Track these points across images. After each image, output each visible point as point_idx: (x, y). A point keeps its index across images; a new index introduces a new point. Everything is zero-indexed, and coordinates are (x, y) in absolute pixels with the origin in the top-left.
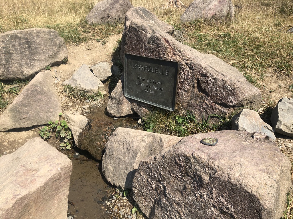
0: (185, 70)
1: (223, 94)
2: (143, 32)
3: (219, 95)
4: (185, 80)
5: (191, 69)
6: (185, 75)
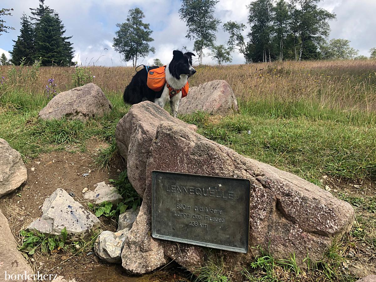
0: (257, 189)
1: (317, 218)
2: (183, 139)
3: (311, 219)
4: (259, 204)
5: (266, 187)
6: (257, 196)
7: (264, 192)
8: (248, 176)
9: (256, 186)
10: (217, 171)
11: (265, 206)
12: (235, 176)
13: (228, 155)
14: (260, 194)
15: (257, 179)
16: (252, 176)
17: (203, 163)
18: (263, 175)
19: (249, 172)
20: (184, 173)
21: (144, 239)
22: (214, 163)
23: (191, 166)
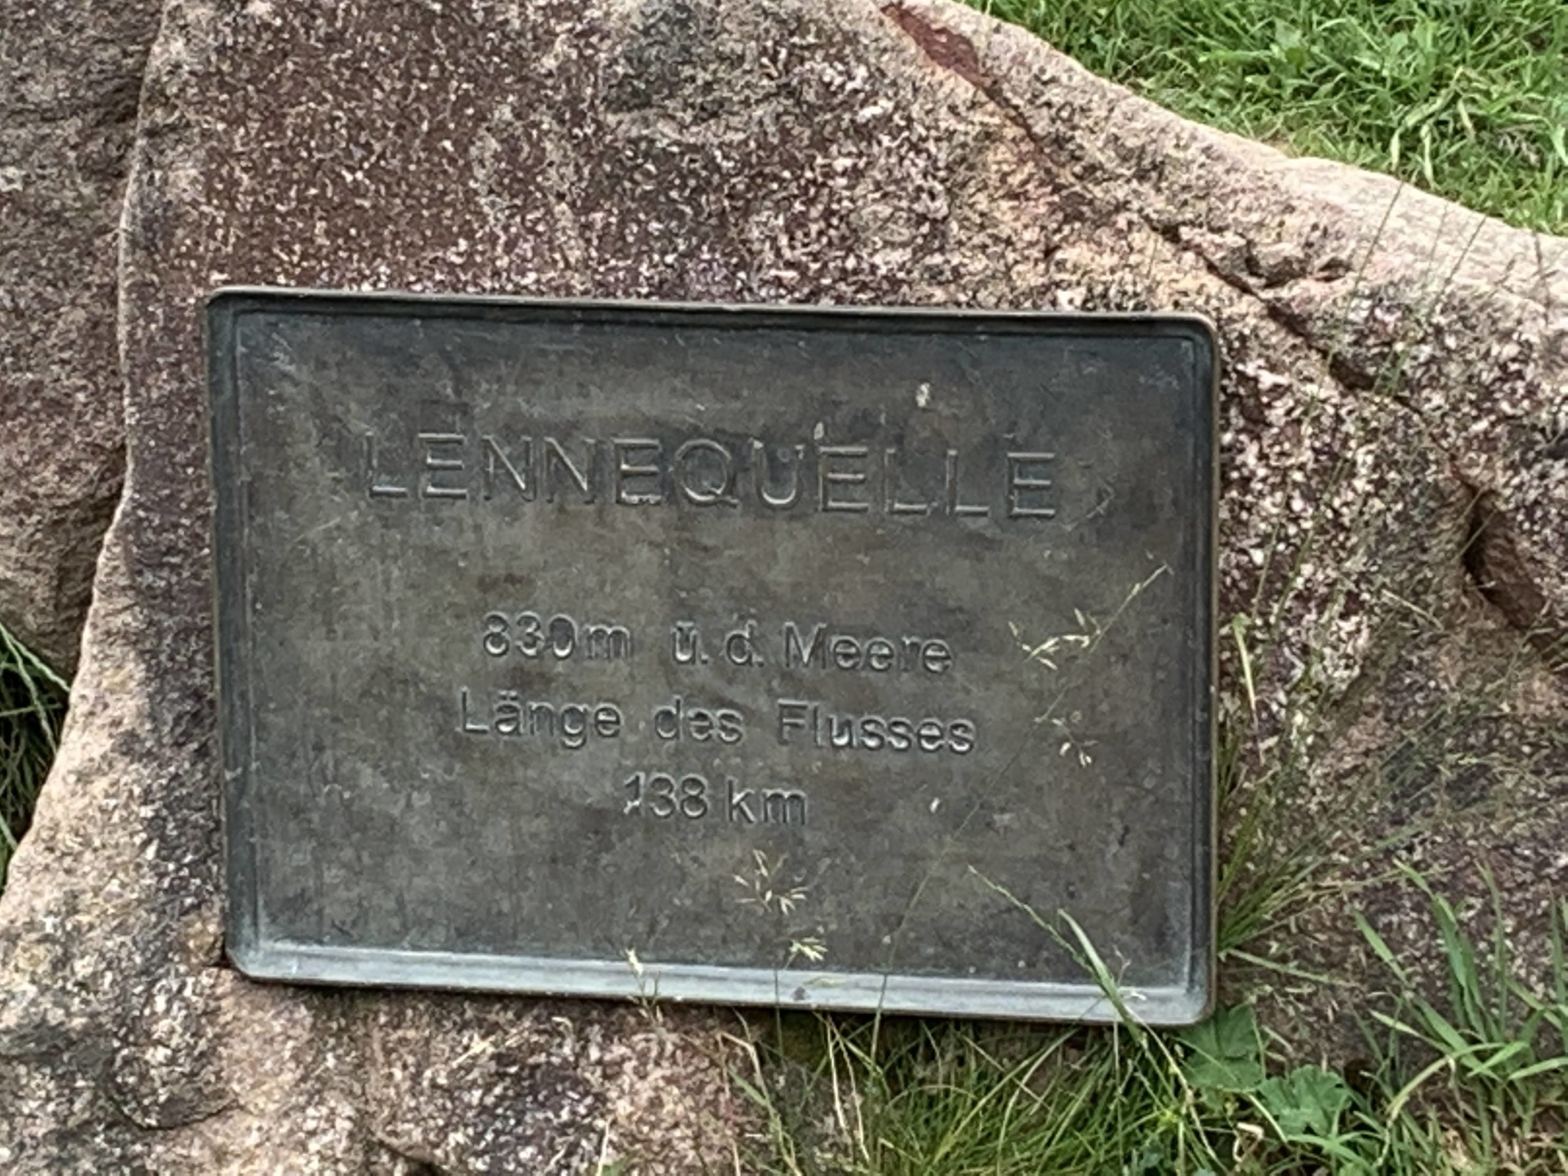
4: (1299, 550)
5: (1368, 383)
6: (1285, 472)
7: (1349, 427)
8: (1188, 283)
9: (1267, 379)
10: (888, 260)
11: (1355, 564)
12: (1063, 296)
13: (994, 93)
14: (1307, 456)
15: (1274, 312)
16: (1231, 280)
17: (740, 183)
18: (1334, 269)
19: (1199, 252)
20: (550, 299)
21: (149, 999)
22: (855, 174)
23: (622, 223)
